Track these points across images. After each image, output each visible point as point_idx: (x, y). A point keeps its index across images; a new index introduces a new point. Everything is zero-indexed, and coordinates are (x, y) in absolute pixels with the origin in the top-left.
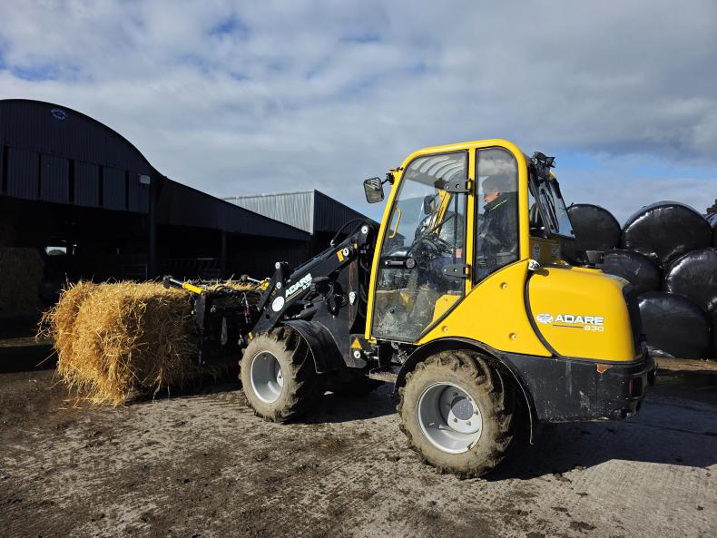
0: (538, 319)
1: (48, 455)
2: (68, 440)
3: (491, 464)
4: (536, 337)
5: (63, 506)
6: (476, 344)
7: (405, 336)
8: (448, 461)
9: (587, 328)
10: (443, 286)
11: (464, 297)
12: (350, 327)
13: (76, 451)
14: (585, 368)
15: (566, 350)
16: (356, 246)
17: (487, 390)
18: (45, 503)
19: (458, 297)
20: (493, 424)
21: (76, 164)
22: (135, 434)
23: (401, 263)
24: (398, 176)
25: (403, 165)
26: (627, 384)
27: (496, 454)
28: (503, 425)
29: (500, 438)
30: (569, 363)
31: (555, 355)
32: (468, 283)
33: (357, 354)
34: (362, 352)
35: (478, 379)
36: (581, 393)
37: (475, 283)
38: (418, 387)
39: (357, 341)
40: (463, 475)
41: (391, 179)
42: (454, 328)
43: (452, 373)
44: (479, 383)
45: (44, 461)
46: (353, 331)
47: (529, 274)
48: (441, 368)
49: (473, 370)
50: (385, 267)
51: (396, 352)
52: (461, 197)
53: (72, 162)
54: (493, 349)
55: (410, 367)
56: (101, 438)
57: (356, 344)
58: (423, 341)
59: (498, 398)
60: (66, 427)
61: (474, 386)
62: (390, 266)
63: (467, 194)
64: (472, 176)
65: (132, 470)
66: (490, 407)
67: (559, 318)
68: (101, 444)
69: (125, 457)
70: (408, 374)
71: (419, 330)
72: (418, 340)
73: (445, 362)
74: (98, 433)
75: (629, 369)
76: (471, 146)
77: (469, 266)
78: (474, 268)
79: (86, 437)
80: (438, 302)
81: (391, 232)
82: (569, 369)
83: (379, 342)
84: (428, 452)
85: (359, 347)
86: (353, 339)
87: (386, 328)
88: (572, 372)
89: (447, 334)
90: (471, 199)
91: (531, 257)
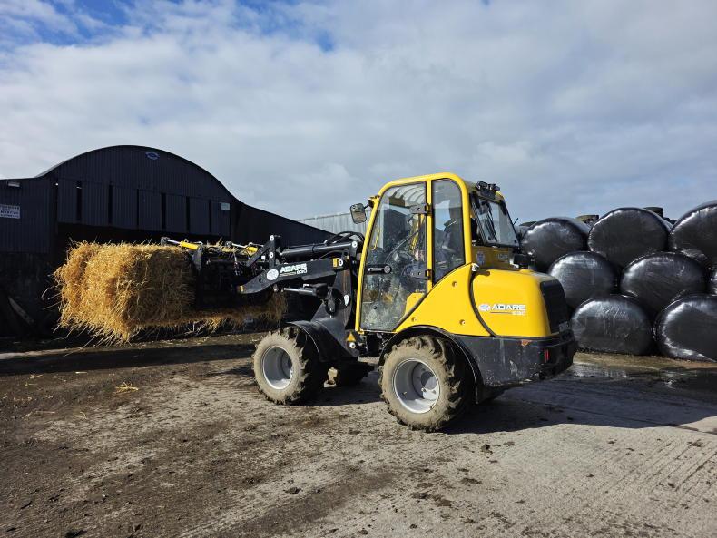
0: (480, 308)
1: (99, 422)
2: (117, 413)
3: (447, 419)
4: (478, 322)
5: (94, 452)
6: (436, 330)
7: (385, 327)
8: (416, 420)
9: (514, 313)
10: (411, 286)
11: (427, 294)
12: (345, 324)
13: (119, 421)
14: (513, 344)
15: (499, 331)
16: (348, 258)
17: (441, 362)
18: (84, 450)
19: (422, 295)
20: (447, 388)
21: (167, 196)
22: (166, 411)
23: (380, 269)
24: (376, 201)
25: (380, 194)
26: (542, 353)
27: (450, 411)
28: (454, 388)
29: (452, 398)
30: (502, 340)
31: (493, 335)
32: (430, 283)
33: (352, 345)
34: (356, 343)
35: (435, 355)
36: (511, 363)
37: (434, 283)
38: (393, 364)
39: (351, 335)
40: (428, 429)
41: (371, 204)
42: (421, 318)
43: (417, 351)
44: (436, 358)
45: (94, 426)
46: (347, 328)
47: (473, 275)
48: (408, 348)
49: (431, 348)
50: (369, 273)
51: (381, 341)
52: (422, 216)
53: (164, 196)
54: (448, 333)
55: (389, 350)
56: (141, 413)
57: (351, 338)
58: (399, 330)
59: (450, 368)
60: (120, 405)
61: (433, 360)
62: (372, 272)
63: (426, 215)
64: (429, 202)
65: (152, 433)
66: (444, 375)
67: (495, 307)
68: (138, 416)
69: (151, 425)
70: (386, 355)
71: (394, 321)
72: (395, 329)
73: (411, 344)
74: (140, 409)
75: (545, 343)
76: (429, 178)
77: (429, 270)
78: (433, 272)
79: (131, 412)
80: (408, 299)
81: (373, 247)
82: (502, 345)
83: (366, 333)
84: (402, 415)
85: (354, 340)
86: (348, 334)
87: (371, 320)
88: (505, 347)
89: (416, 323)
90: (429, 218)
91: (473, 262)
